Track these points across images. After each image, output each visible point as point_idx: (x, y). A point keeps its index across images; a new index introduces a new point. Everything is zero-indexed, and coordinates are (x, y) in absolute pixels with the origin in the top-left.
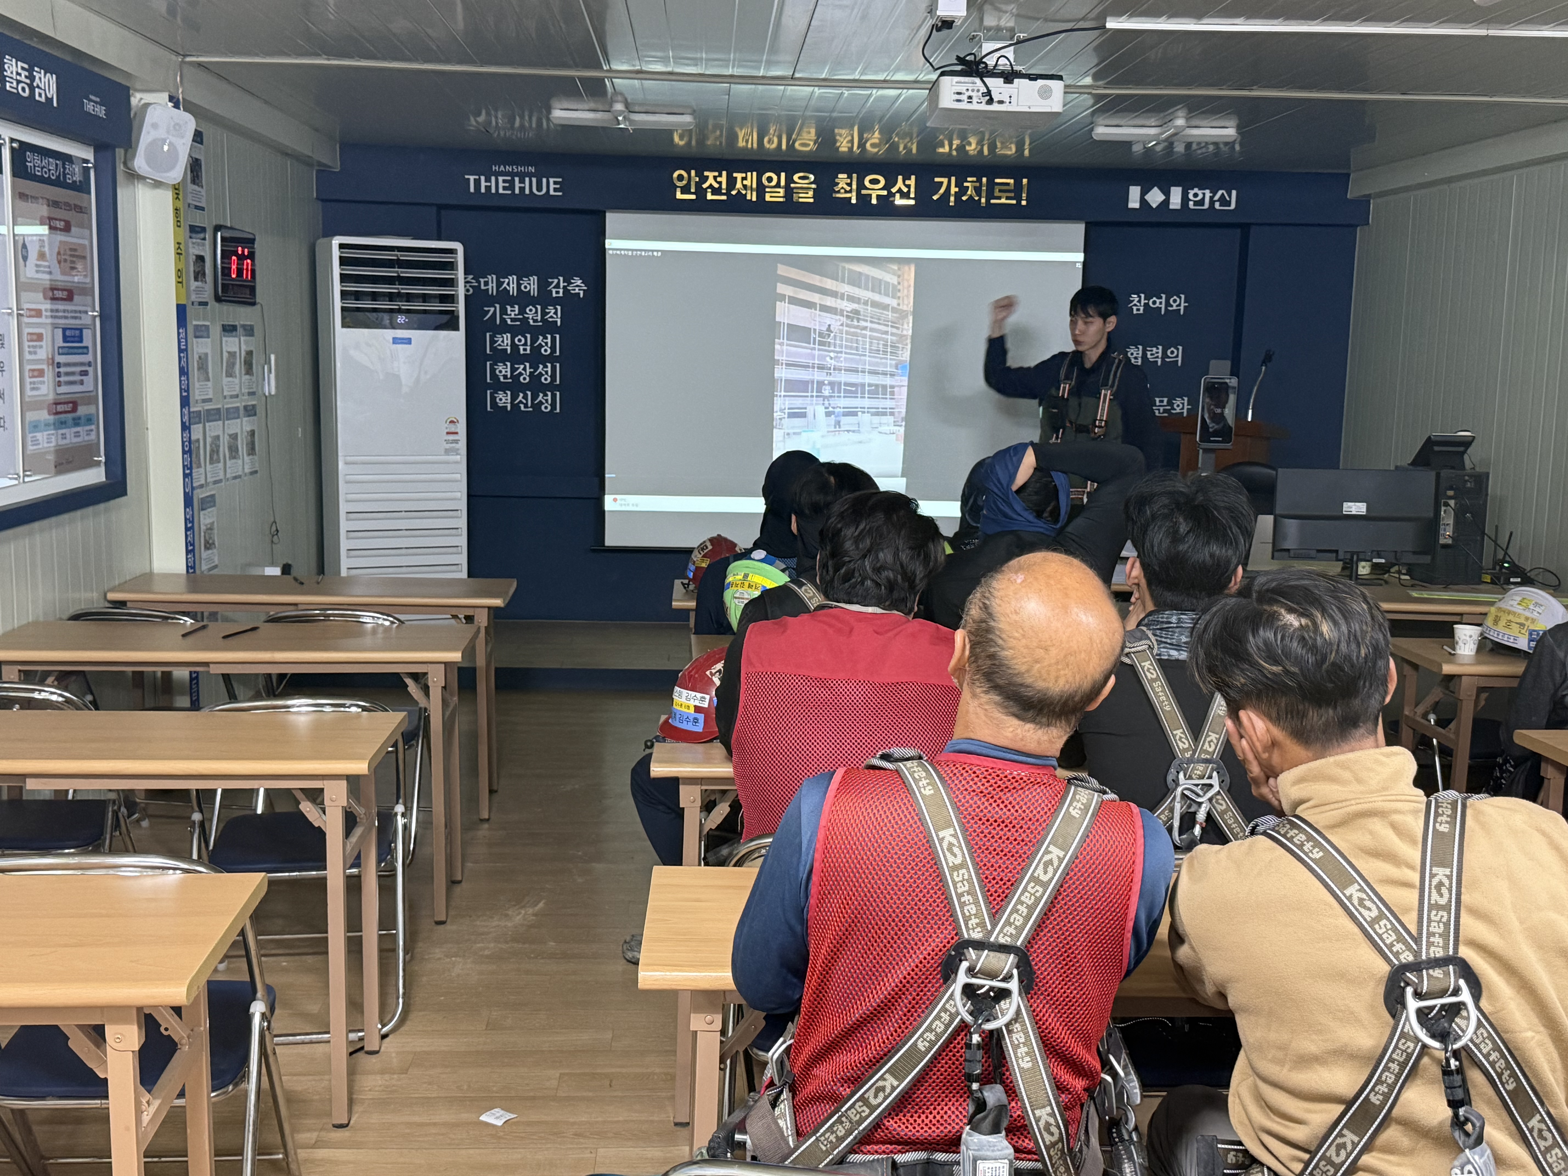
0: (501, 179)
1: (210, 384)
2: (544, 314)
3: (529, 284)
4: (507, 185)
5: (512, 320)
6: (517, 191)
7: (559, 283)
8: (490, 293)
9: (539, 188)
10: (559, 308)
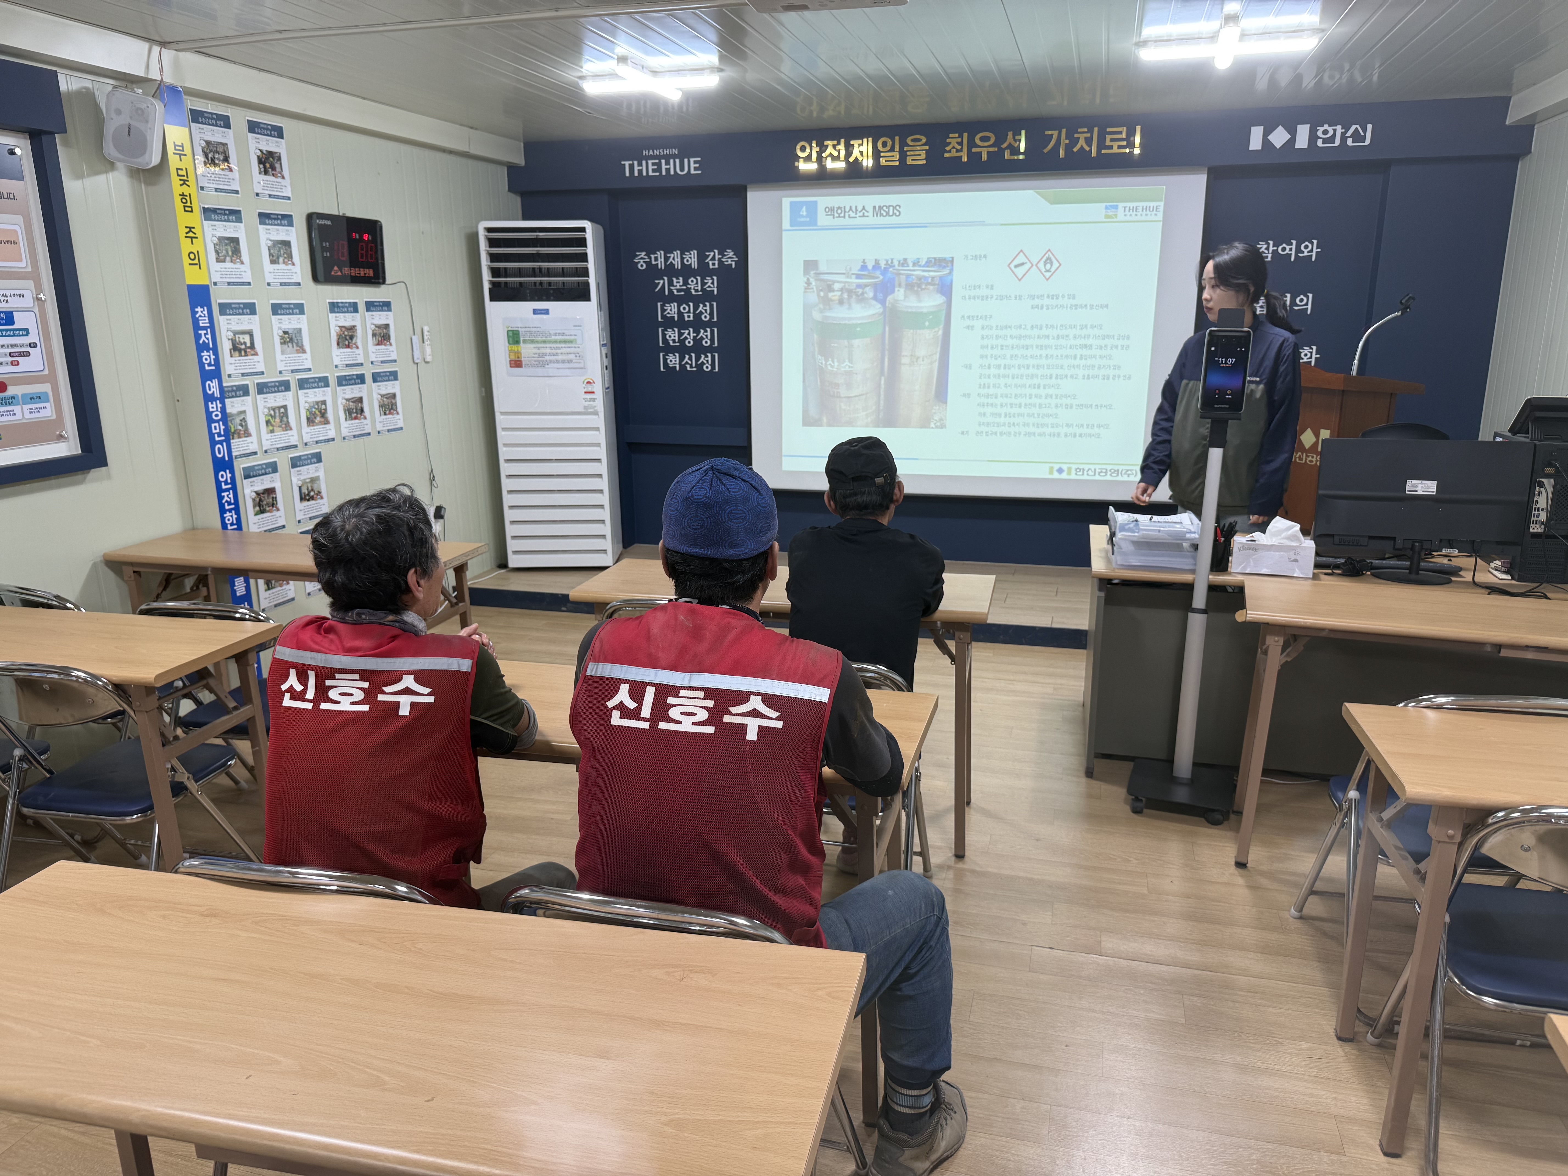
0: (650, 162)
1: (308, 355)
2: (703, 284)
3: (690, 258)
4: (656, 167)
5: (678, 291)
6: (664, 173)
7: (714, 255)
8: (659, 267)
9: (682, 169)
10: (715, 278)
